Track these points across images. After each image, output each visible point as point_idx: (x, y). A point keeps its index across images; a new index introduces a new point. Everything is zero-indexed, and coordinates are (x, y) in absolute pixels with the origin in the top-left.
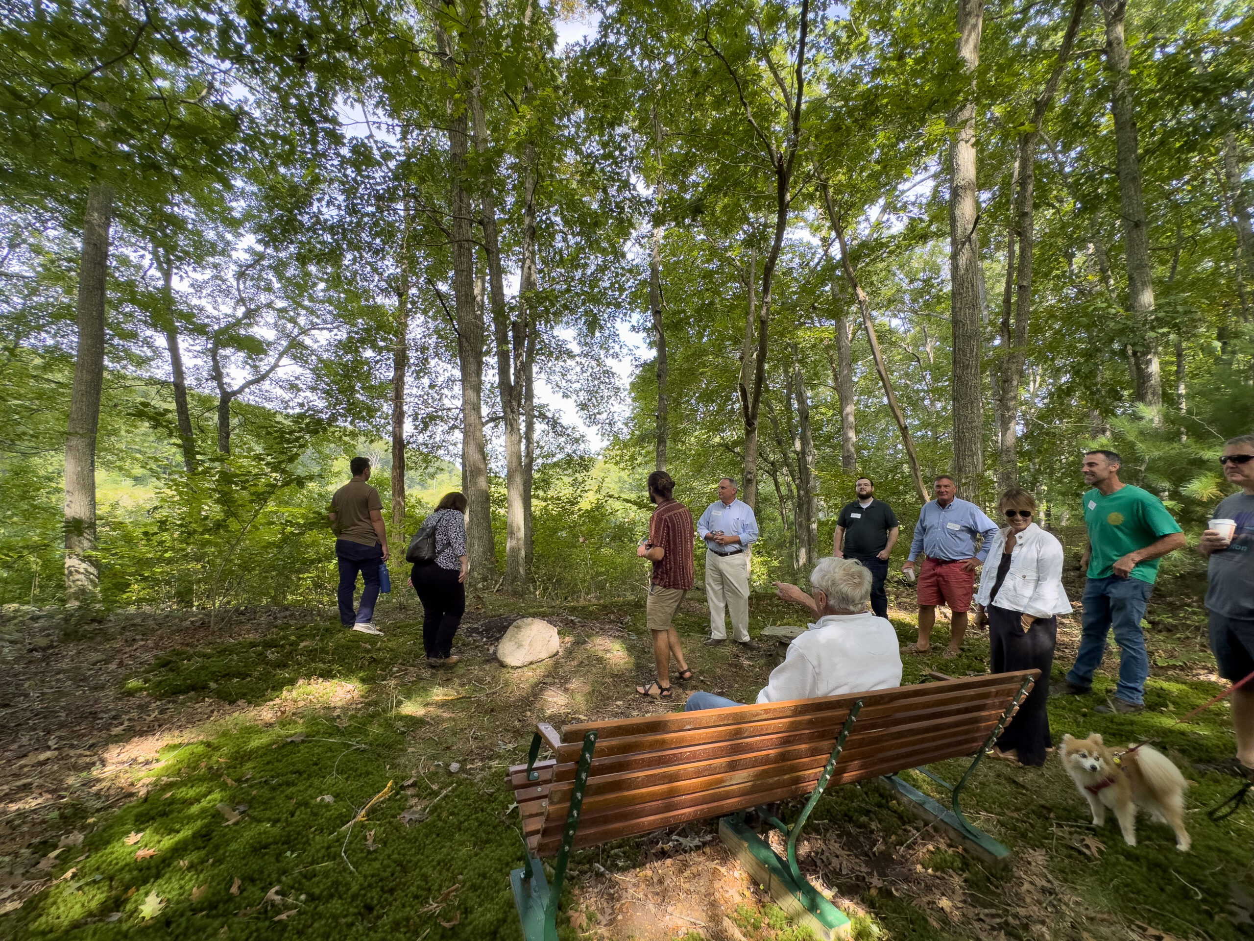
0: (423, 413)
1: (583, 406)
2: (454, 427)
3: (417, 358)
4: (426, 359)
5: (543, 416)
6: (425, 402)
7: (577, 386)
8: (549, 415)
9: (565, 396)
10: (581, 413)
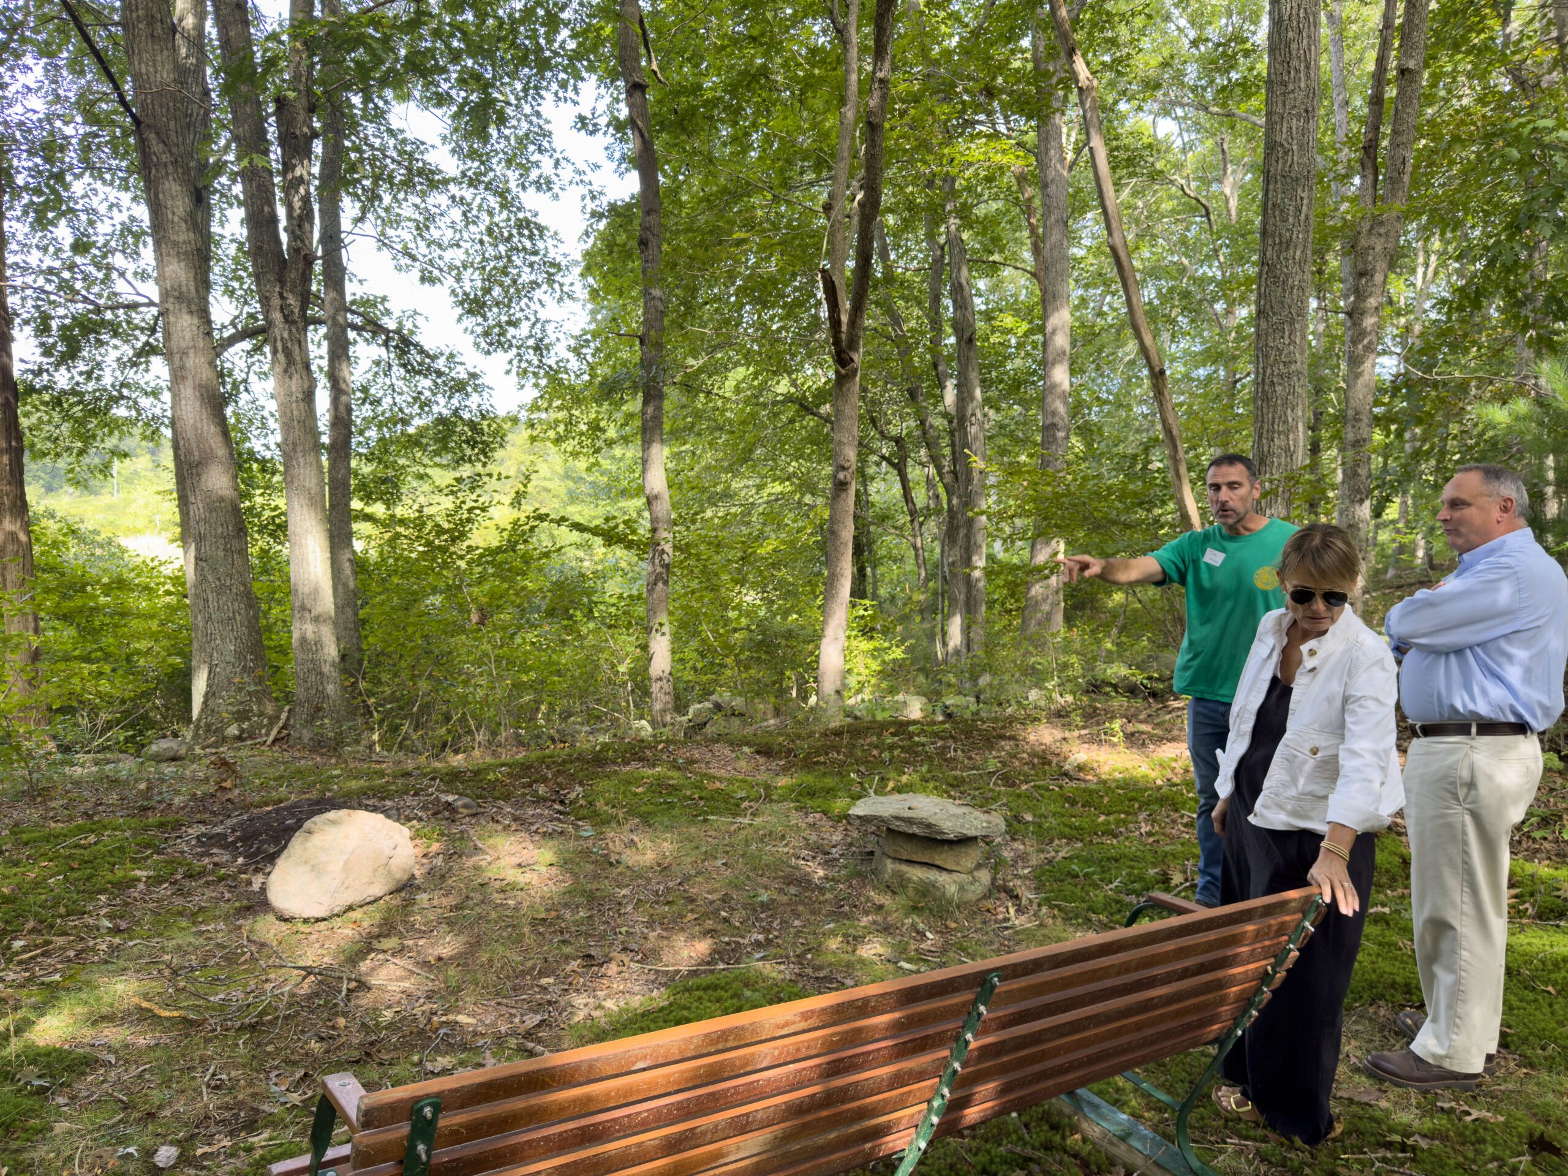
0: (62, 314)
1: (474, 306)
2: (149, 350)
3: (34, 171)
4: (59, 177)
5: (373, 327)
6: (65, 287)
7: (455, 256)
8: (391, 324)
9: (427, 279)
10: (470, 322)
